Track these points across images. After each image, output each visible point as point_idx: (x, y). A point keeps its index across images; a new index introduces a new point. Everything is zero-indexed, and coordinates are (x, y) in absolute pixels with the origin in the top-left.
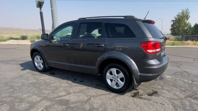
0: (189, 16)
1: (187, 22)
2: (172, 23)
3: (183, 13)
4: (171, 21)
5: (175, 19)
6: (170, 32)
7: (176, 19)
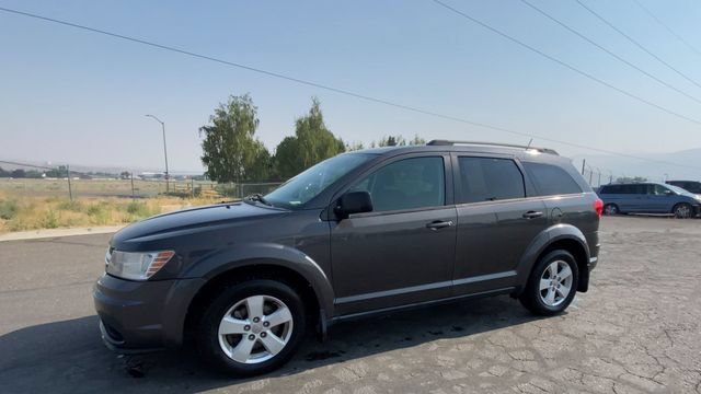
0: (255, 118)
1: (254, 139)
2: (204, 136)
3: (234, 106)
4: (201, 129)
5: (213, 125)
6: (202, 169)
7: (216, 123)
